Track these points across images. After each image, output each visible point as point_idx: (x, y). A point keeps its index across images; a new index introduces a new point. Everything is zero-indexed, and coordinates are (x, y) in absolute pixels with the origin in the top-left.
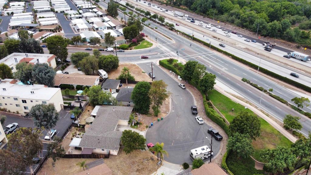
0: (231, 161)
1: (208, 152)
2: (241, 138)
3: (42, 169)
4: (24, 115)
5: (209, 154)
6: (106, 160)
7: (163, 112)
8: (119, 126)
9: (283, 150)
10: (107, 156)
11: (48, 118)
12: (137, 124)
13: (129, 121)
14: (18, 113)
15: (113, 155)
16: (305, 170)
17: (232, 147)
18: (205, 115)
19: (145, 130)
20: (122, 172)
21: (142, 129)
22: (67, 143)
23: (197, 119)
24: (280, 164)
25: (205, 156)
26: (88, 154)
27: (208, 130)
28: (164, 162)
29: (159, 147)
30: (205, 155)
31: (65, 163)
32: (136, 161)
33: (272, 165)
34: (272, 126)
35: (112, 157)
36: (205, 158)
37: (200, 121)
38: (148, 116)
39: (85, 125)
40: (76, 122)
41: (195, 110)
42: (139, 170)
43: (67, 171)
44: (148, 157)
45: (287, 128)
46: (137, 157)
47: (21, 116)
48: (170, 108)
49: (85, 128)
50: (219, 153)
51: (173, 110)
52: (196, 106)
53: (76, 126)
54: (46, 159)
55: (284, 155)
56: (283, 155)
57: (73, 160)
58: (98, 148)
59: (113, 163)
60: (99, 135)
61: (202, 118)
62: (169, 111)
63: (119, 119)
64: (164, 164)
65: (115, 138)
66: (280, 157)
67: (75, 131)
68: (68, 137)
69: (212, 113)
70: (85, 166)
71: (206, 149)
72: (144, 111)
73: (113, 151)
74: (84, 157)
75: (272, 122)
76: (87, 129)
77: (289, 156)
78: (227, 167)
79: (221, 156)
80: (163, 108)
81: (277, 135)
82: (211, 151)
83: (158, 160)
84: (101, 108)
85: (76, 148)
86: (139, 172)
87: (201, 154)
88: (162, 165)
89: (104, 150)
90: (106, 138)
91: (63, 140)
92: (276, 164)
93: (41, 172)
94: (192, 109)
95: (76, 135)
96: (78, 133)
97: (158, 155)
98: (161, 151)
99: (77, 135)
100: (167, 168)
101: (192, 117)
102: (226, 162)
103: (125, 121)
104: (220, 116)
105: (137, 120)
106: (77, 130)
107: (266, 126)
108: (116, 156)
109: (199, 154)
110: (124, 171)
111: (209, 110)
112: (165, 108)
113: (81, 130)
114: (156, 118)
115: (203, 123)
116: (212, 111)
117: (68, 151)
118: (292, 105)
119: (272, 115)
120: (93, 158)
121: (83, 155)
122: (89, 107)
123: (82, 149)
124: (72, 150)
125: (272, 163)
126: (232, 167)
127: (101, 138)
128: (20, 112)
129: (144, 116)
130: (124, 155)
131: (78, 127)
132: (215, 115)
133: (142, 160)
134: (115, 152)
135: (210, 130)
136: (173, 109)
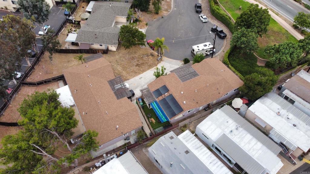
0: (233, 57)
1: (211, 48)
2: (247, 33)
3: (40, 63)
4: (14, 11)
5: (211, 50)
6: (104, 55)
7: (164, 10)
8: (117, 23)
9: (290, 45)
10: (106, 52)
11: (39, 10)
12: (136, 21)
13: (127, 18)
14: (6, 9)
15: (111, 51)
16: (308, 67)
17: (237, 43)
18: (210, 13)
19: (145, 28)
20: (121, 66)
21: (141, 26)
22: (63, 39)
23: (201, 17)
24: (285, 58)
25: (207, 53)
26: (86, 50)
27: (212, 28)
28: (164, 58)
29: (160, 41)
30: (207, 51)
31: (62, 58)
32: (136, 57)
33: (276, 59)
34: (280, 25)
35: (111, 53)
36: (207, 55)
37: (204, 19)
38: (148, 14)
39: (80, 21)
40: (71, 18)
41: (199, 8)
42: (139, 65)
43: (65, 65)
44: (148, 53)
45: (295, 27)
46: (137, 53)
47: (10, 12)
48: (172, 6)
49: (81, 24)
50: (222, 51)
51: (175, 8)
52: (200, 4)
53: (71, 22)
54: (42, 53)
55: (291, 50)
56: (289, 50)
57: (71, 55)
58: (96, 43)
59: (112, 58)
60: (96, 31)
61: (207, 17)
62: (170, 9)
63: (117, 15)
64: (164, 60)
65: (113, 33)
66: (286, 52)
67: (71, 27)
68: (63, 33)
69: (217, 10)
70: (83, 60)
71: (208, 45)
72: (143, 7)
73: (112, 46)
74: (82, 52)
75: (281, 22)
76: (83, 25)
77: (295, 51)
78: (229, 63)
79: (223, 53)
80: (164, 6)
81: (285, 34)
82: (214, 48)
83: (158, 56)
84: (96, 4)
85: (73, 44)
86: (139, 67)
87: (203, 49)
88: (162, 61)
89: (102, 46)
90: (103, 33)
91: (59, 36)
92: (280, 59)
93: (39, 65)
94: (195, 7)
95: (71, 31)
96: (73, 29)
97: (158, 50)
98: (162, 46)
99: (73, 32)
100: (167, 64)
101: (195, 15)
102: (228, 58)
103: (124, 17)
104: (226, 14)
105: (136, 17)
106: (72, 26)
107: (274, 25)
108: (115, 51)
109: (201, 50)
110: (123, 65)
111: (215, 7)
112: (167, 5)
113: (77, 26)
114: (156, 16)
115: (207, 21)
116: (218, 9)
117: (65, 47)
118: (306, 3)
119: (282, 14)
120: (91, 53)
121: (80, 50)
122: (83, 3)
123: (79, 44)
124: (69, 45)
125: (276, 58)
126: (233, 63)
127: (98, 33)
128: (8, 8)
129: (144, 13)
130: (123, 51)
131: (73, 23)
132: (220, 13)
133: (142, 56)
134: (113, 48)
135: (214, 27)
136: (175, 6)
